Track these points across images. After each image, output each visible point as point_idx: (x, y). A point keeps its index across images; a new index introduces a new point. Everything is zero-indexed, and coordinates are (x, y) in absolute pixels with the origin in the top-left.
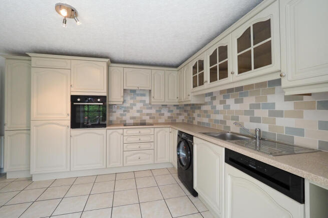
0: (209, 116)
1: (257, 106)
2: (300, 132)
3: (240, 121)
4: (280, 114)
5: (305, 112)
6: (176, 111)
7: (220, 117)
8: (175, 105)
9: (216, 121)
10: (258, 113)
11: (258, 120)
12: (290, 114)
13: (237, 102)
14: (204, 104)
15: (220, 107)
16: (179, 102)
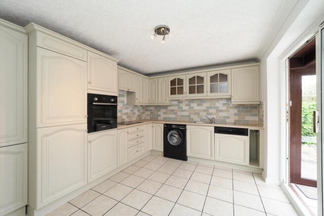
0: (176, 113)
1: (211, 108)
2: (228, 117)
3: (200, 114)
4: (221, 111)
5: (230, 110)
6: (142, 111)
7: (186, 113)
8: (141, 106)
9: (182, 116)
10: (211, 111)
11: (211, 114)
12: (225, 111)
13: (198, 105)
14: (170, 106)
15: (186, 108)
16: (149, 103)
